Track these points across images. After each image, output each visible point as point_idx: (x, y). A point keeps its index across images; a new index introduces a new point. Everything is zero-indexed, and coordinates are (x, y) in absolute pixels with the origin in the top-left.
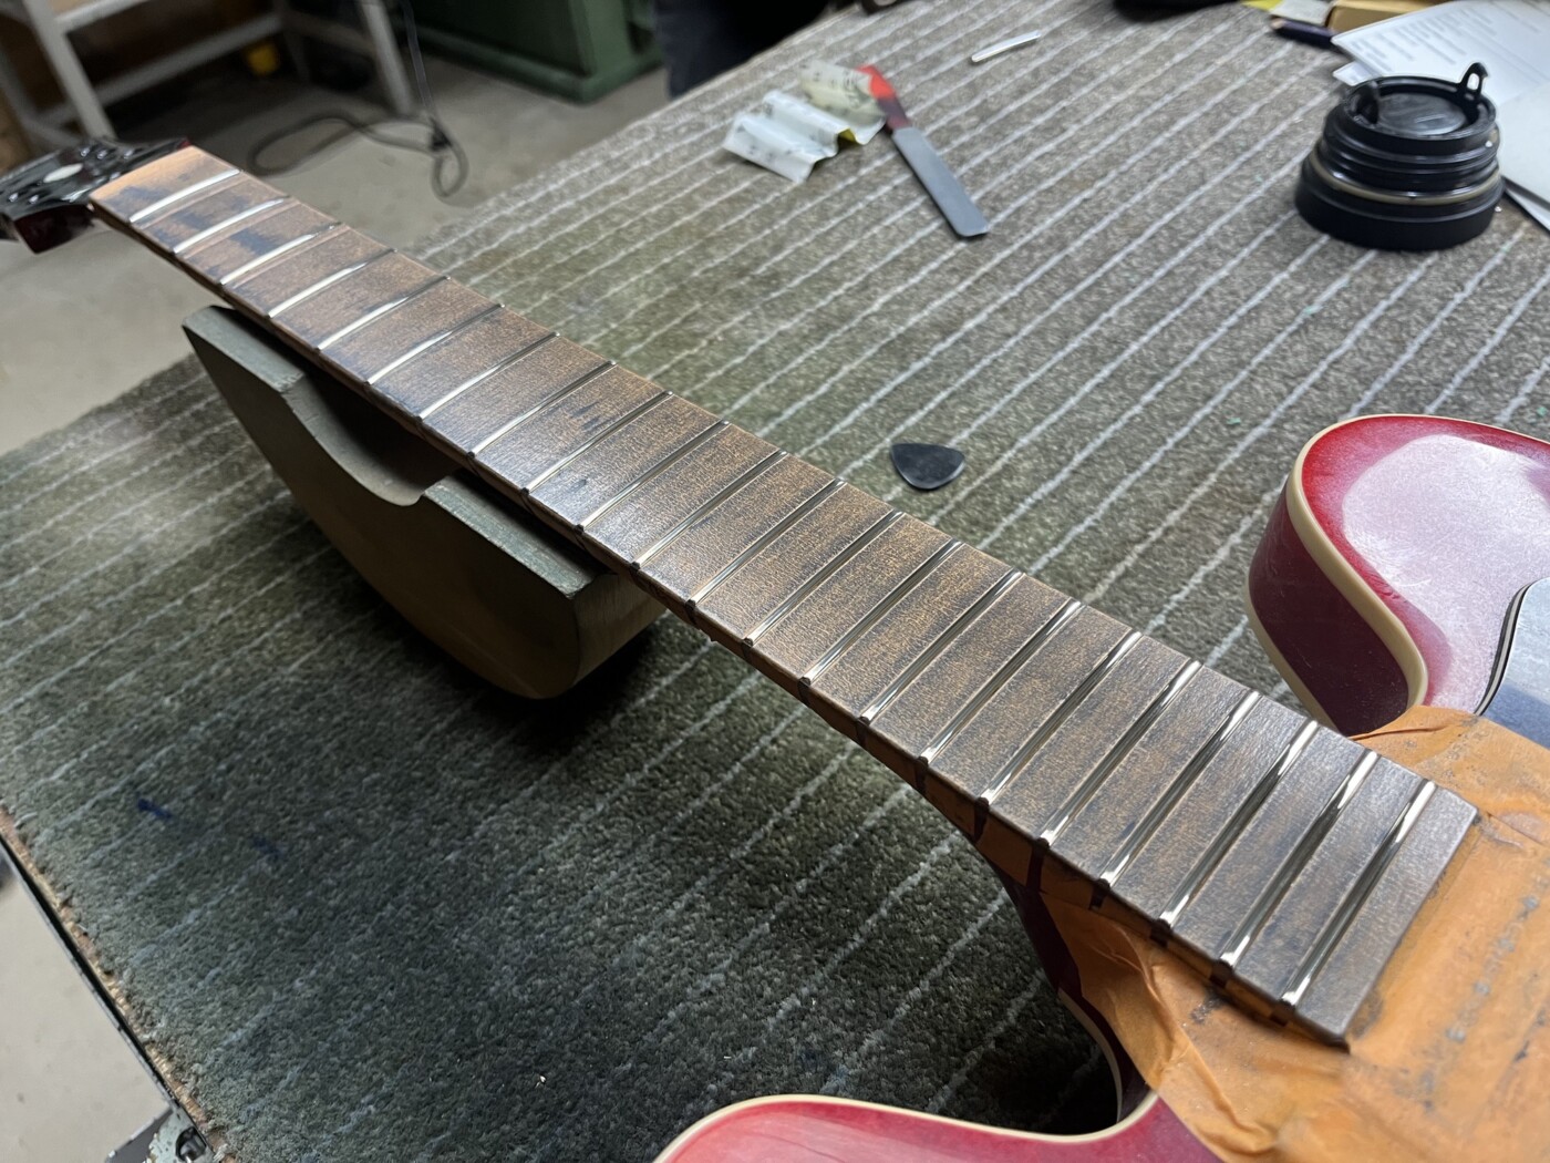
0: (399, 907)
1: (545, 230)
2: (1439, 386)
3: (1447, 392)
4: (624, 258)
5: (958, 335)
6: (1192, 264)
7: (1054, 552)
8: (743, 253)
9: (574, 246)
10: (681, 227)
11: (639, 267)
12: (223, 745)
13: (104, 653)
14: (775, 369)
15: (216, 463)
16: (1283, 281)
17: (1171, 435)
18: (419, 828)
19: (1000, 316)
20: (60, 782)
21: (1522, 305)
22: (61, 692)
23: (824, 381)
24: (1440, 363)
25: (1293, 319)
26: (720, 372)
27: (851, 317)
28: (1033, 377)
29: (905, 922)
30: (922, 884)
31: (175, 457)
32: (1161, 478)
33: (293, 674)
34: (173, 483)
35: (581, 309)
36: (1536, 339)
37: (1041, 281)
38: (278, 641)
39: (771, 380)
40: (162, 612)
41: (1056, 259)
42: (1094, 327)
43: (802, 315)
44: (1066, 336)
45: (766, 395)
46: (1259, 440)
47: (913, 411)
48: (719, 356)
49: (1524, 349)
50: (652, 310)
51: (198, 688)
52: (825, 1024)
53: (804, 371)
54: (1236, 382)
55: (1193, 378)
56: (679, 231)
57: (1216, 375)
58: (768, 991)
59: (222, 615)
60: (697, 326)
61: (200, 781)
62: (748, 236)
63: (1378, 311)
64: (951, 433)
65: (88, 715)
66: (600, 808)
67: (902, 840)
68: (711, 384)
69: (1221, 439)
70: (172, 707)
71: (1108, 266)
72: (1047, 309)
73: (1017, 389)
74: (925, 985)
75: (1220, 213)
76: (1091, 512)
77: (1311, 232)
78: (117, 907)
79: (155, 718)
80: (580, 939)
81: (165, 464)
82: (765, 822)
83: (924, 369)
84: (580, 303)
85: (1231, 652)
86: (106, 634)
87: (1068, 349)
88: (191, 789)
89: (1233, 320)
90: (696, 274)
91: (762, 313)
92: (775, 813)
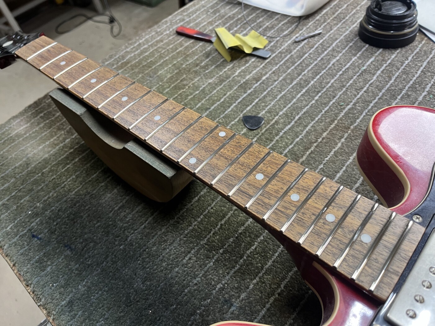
0: (107, 263)
1: (139, 55)
2: (401, 90)
3: (404, 92)
4: (163, 62)
5: (261, 81)
6: (329, 56)
7: (291, 147)
8: (197, 59)
9: (148, 59)
10: (179, 52)
11: (167, 65)
12: (55, 217)
13: (20, 191)
14: (208, 95)
15: (48, 132)
16: (355, 60)
17: (324, 109)
18: (112, 239)
19: (273, 75)
20: (10, 230)
21: (425, 64)
22: (8, 203)
23: (222, 97)
24: (402, 83)
25: (358, 71)
26: (192, 96)
27: (230, 77)
28: (283, 93)
29: (251, 260)
30: (256, 249)
31: (36, 130)
32: (321, 122)
33: (74, 195)
34: (36, 139)
35: (151, 79)
36: (429, 74)
37: (284, 63)
38: (69, 185)
39: (207, 98)
40: (35, 178)
41: (289, 56)
42: (300, 77)
43: (215, 77)
44: (292, 80)
45: (206, 103)
46: (349, 109)
47: (248, 106)
48: (192, 91)
49: (426, 77)
50: (171, 78)
51: (47, 200)
52: (230, 291)
53: (216, 95)
54: (342, 92)
55: (329, 91)
56: (178, 53)
57: (336, 90)
58: (213, 283)
59: (52, 178)
60: (185, 82)
61: (49, 228)
62: (199, 54)
63: (383, 68)
64: (260, 112)
65: (16, 210)
66: (163, 231)
67: (249, 236)
68: (189, 100)
69: (338, 110)
70: (39, 207)
71: (304, 58)
72: (286, 72)
73: (278, 97)
74: (257, 279)
75: (336, 39)
76: (301, 134)
77: (363, 44)
78: (28, 267)
79: (35, 210)
80: (159, 270)
81: (33, 133)
82: (210, 232)
83: (251, 92)
84: (150, 77)
85: (342, 175)
86: (19, 185)
87: (293, 84)
88: (47, 230)
89: (341, 72)
90: (184, 66)
91: (204, 77)
92: (213, 230)
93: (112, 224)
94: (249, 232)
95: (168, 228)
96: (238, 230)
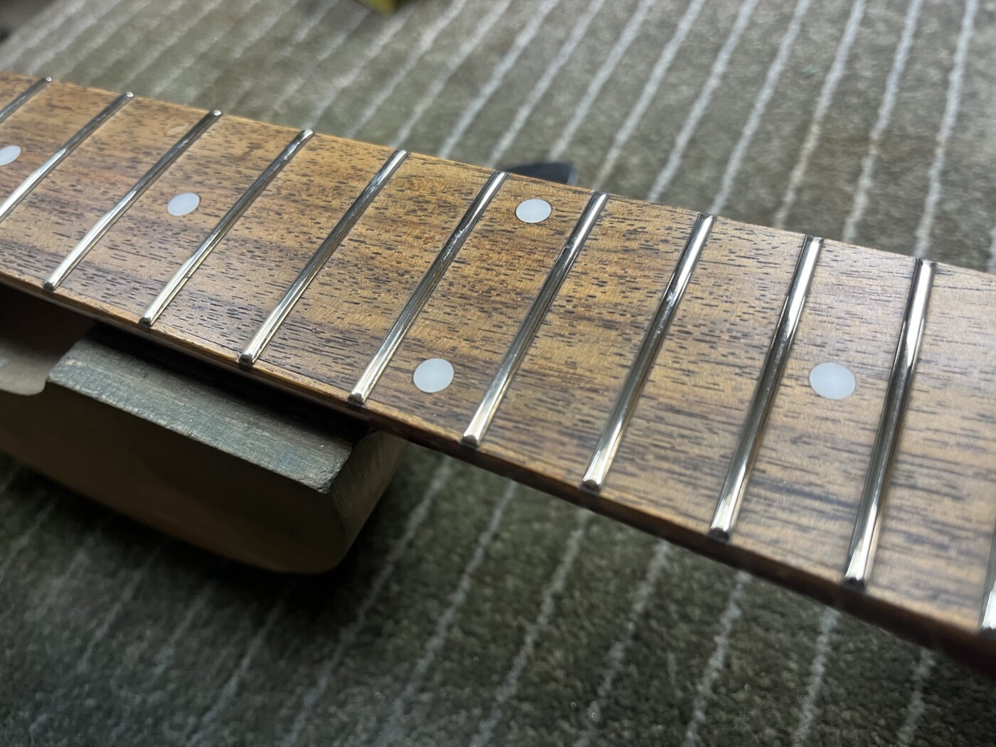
17: (756, 100)
19: (548, 27)
27: (405, 60)
28: (603, 75)
32: (768, 141)
42: (639, 18)
43: (356, 69)
46: (839, 83)
47: (501, 135)
54: (791, 36)
55: (752, 42)
57: (769, 35)
64: (547, 147)
69: (803, 91)
73: (593, 91)
83: (496, 92)
87: (624, 43)
91: (316, 77)
92: (530, 627)
93: (98, 708)
94: (676, 602)
95: (341, 664)
96: (630, 603)
